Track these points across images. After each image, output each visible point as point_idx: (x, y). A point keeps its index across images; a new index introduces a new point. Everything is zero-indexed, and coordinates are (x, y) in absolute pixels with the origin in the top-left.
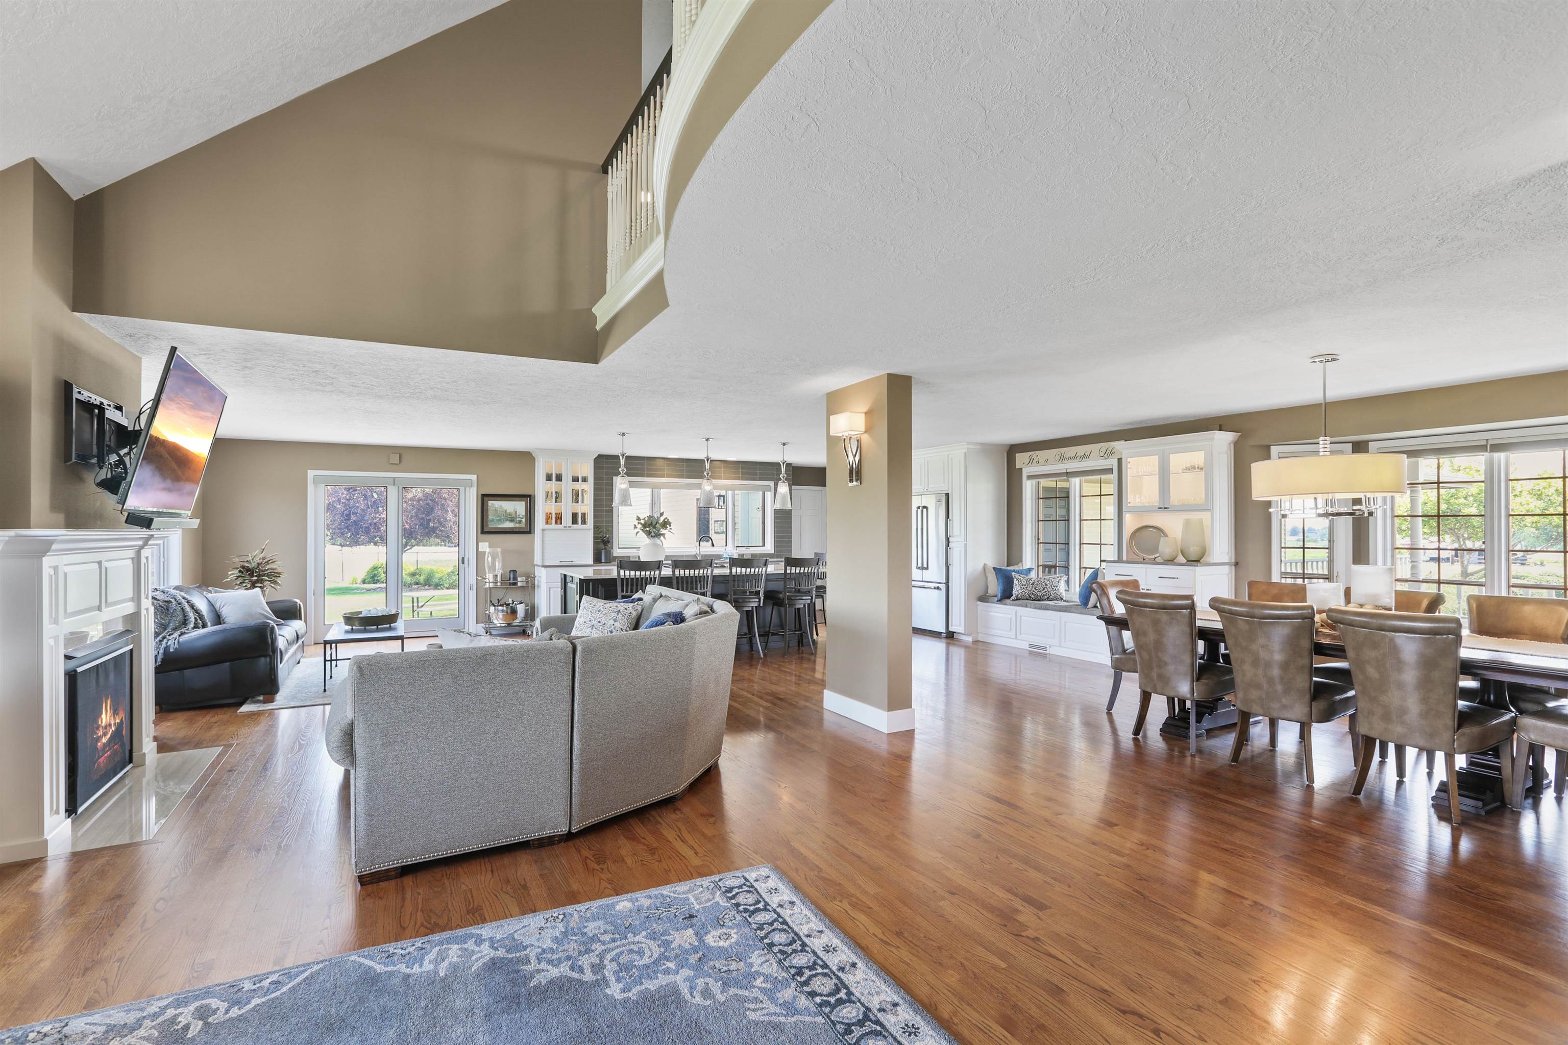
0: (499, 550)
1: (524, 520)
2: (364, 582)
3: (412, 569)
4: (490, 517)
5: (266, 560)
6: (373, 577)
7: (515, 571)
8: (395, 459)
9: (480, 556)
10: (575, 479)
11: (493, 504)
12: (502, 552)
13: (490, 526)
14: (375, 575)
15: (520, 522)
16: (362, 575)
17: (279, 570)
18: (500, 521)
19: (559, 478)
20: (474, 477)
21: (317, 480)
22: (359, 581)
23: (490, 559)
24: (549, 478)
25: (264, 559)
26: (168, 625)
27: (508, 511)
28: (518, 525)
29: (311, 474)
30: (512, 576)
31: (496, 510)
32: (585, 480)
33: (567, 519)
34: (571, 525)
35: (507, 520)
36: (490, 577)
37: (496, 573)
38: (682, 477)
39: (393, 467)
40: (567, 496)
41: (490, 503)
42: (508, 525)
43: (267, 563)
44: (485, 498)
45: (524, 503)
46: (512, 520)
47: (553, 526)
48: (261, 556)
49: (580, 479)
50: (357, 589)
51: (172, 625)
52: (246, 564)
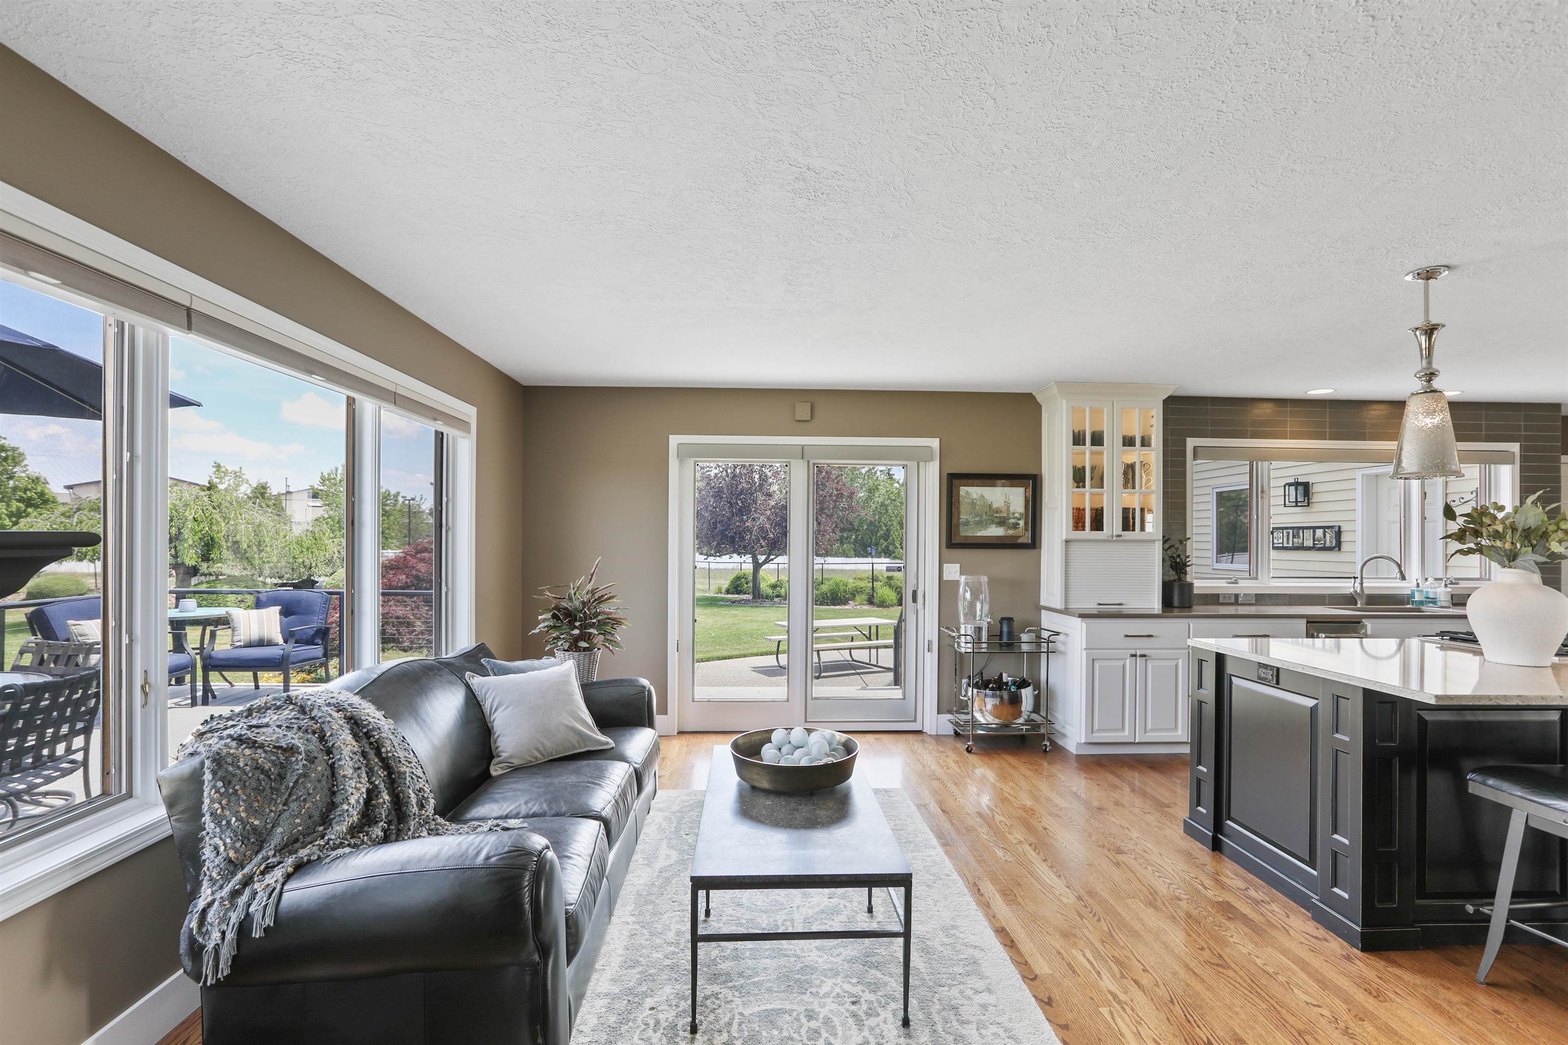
0: (984, 579)
1: (1022, 523)
2: (728, 592)
3: (773, 580)
4: (963, 517)
5: (596, 596)
6: (736, 587)
7: (1010, 620)
8: (803, 412)
9: (947, 590)
10: (1129, 442)
11: (971, 493)
12: (991, 582)
13: (963, 534)
14: (738, 586)
15: (1015, 526)
16: (725, 584)
17: (619, 615)
18: (981, 524)
19: (1097, 440)
20: (935, 443)
21: (685, 453)
22: (723, 590)
23: (968, 595)
24: (1078, 439)
25: (593, 592)
26: (270, 832)
27: (995, 506)
28: (1011, 532)
29: (674, 440)
30: (1005, 629)
31: (973, 504)
32: (1145, 442)
33: (1113, 522)
34: (1120, 532)
35: (993, 522)
36: (967, 629)
37: (978, 623)
38: (1321, 436)
39: (802, 426)
40: (1113, 476)
41: (963, 490)
42: (995, 531)
43: (600, 600)
44: (956, 482)
45: (1021, 490)
46: (1002, 522)
47: (1088, 533)
48: (589, 587)
49: (1138, 442)
50: (722, 600)
51: (279, 834)
52: (564, 604)
